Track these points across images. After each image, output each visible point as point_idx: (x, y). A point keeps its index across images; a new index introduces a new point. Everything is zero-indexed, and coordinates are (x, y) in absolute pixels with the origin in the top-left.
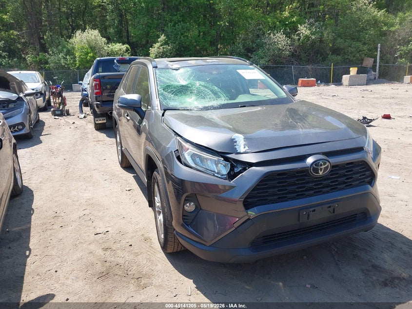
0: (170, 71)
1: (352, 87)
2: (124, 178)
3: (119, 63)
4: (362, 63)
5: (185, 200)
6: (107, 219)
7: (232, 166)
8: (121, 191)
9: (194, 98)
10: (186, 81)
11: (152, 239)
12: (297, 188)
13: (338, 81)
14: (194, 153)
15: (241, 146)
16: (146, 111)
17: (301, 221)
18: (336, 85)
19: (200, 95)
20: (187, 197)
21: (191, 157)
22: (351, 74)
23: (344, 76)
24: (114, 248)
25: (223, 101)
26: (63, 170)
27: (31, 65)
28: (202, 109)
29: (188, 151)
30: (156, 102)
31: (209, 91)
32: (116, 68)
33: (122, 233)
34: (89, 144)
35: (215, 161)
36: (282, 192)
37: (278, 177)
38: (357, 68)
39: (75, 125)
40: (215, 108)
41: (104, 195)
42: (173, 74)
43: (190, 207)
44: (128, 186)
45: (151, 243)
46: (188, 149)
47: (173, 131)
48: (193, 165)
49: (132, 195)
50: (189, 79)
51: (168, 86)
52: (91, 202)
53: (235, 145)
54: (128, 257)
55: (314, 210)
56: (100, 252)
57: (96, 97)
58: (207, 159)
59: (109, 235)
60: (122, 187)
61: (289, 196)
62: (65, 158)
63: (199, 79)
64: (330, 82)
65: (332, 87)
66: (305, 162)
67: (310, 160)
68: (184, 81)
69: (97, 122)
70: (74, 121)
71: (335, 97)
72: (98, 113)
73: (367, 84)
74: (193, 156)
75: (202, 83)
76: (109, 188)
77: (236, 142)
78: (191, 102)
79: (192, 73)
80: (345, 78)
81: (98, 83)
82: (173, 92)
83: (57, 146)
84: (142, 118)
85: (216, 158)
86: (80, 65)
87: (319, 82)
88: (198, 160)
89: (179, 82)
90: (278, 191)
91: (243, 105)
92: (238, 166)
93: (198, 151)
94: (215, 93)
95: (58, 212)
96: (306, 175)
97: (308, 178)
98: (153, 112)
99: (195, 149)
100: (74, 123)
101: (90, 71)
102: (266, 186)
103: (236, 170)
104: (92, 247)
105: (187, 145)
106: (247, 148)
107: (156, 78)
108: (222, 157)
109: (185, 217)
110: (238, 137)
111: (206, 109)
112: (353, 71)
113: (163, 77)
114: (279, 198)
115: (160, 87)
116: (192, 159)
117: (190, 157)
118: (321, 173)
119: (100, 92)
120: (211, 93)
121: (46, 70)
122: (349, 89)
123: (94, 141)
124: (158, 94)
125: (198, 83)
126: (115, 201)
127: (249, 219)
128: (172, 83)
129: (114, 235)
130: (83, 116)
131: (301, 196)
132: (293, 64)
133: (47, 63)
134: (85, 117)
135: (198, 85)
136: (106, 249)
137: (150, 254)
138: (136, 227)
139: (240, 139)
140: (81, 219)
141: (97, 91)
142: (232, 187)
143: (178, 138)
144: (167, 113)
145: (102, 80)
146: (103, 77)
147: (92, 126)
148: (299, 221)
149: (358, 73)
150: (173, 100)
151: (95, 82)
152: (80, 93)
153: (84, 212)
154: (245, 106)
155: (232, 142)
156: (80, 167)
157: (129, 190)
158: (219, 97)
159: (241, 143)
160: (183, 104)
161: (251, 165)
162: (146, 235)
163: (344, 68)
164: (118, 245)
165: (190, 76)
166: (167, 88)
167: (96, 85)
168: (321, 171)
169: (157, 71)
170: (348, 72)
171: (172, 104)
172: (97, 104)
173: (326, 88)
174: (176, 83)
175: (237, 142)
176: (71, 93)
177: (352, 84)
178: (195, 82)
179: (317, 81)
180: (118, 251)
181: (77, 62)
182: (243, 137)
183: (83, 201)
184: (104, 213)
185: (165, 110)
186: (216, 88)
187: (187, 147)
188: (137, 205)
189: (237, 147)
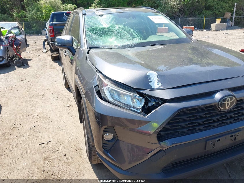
0: (96, 17)
1: (217, 31)
2: (67, 97)
3: (67, 16)
4: (224, 16)
5: (104, 131)
6: (51, 130)
7: (146, 100)
8: (63, 107)
9: (114, 38)
10: (108, 24)
11: (82, 149)
12: (205, 121)
13: (208, 28)
14: (112, 89)
15: (155, 83)
16: (76, 49)
17: (207, 150)
18: (207, 30)
19: (119, 35)
20: (106, 129)
21: (110, 93)
22: (217, 23)
23: (212, 25)
24: (52, 158)
25: (137, 40)
26: (26, 90)
27: (16, 18)
28: (120, 47)
29: (107, 87)
30: (84, 41)
31: (126, 32)
32: (65, 19)
33: (60, 143)
34: (47, 71)
35: (131, 97)
36: (191, 125)
37: (189, 112)
38: (221, 19)
39: (39, 57)
40: (131, 47)
41: (51, 110)
42: (98, 19)
43: (109, 137)
44: (68, 103)
45: (81, 153)
46: (107, 85)
47: (95, 67)
48: (111, 100)
49: (70, 110)
50: (110, 22)
51: (94, 29)
52: (41, 116)
53: (150, 82)
54: (62, 167)
55: (219, 140)
56: (41, 161)
57: (51, 38)
58: (124, 95)
59: (50, 145)
60: (65, 103)
61: (197, 128)
62: (29, 81)
63: (118, 23)
64: (203, 28)
65: (205, 31)
66: (214, 98)
67: (218, 96)
68: (107, 25)
69: (53, 55)
70: (39, 55)
71: (207, 38)
72: (53, 49)
73: (227, 30)
74: (111, 92)
75: (121, 26)
76: (56, 104)
77: (150, 79)
78: (112, 41)
79: (113, 18)
80: (213, 26)
81: (52, 29)
82: (97, 34)
83: (26, 72)
84: (74, 55)
85: (132, 94)
86: (46, 18)
87: (196, 28)
88: (116, 95)
89: (102, 26)
90: (189, 124)
91: (154, 44)
92: (152, 100)
93: (116, 87)
94: (131, 35)
95: (16, 124)
96: (213, 110)
97: (215, 111)
98: (82, 49)
99: (113, 85)
100: (39, 56)
101: (49, 22)
102: (178, 120)
103: (150, 105)
104: (36, 156)
105: (106, 81)
106: (160, 85)
107: (85, 23)
108: (138, 93)
109: (104, 145)
110: (152, 74)
111: (124, 47)
112: (218, 21)
113: (90, 22)
114: (189, 130)
115: (87, 29)
116: (110, 94)
117: (108, 92)
118: (227, 107)
119: (53, 35)
120: (127, 34)
121: (25, 21)
122: (216, 32)
123: (50, 68)
124: (86, 35)
125: (117, 26)
126: (58, 115)
127: (161, 150)
128: (97, 26)
129: (54, 145)
130: (45, 51)
131: (207, 127)
132: (179, 17)
133: (25, 17)
134: (47, 52)
135: (117, 28)
136: (45, 159)
137: (79, 164)
138: (71, 138)
139: (154, 76)
140: (32, 130)
141: (51, 34)
142: (147, 122)
143: (99, 74)
144: (92, 51)
145: (54, 27)
146: (55, 25)
147: (50, 58)
148: (205, 149)
149: (221, 22)
150: (97, 39)
151: (50, 28)
152: (45, 36)
153: (35, 124)
154: (155, 45)
155: (147, 79)
156: (38, 88)
157: (69, 106)
158: (134, 37)
159: (154, 79)
160: (105, 43)
161: (164, 101)
162: (77, 146)
163: (212, 19)
164: (55, 155)
165: (111, 21)
166: (93, 30)
167: (50, 30)
168: (227, 106)
169: (86, 17)
170: (215, 22)
171: (97, 43)
172: (52, 43)
173: (201, 32)
174: (100, 27)
175: (152, 79)
176: (41, 36)
177: (217, 29)
178: (116, 25)
179: (195, 28)
180: (55, 161)
181: (44, 16)
182: (157, 74)
183: (35, 115)
184: (49, 125)
185: (90, 48)
186: (132, 30)
187: (106, 83)
188: (74, 118)
189: (151, 83)
